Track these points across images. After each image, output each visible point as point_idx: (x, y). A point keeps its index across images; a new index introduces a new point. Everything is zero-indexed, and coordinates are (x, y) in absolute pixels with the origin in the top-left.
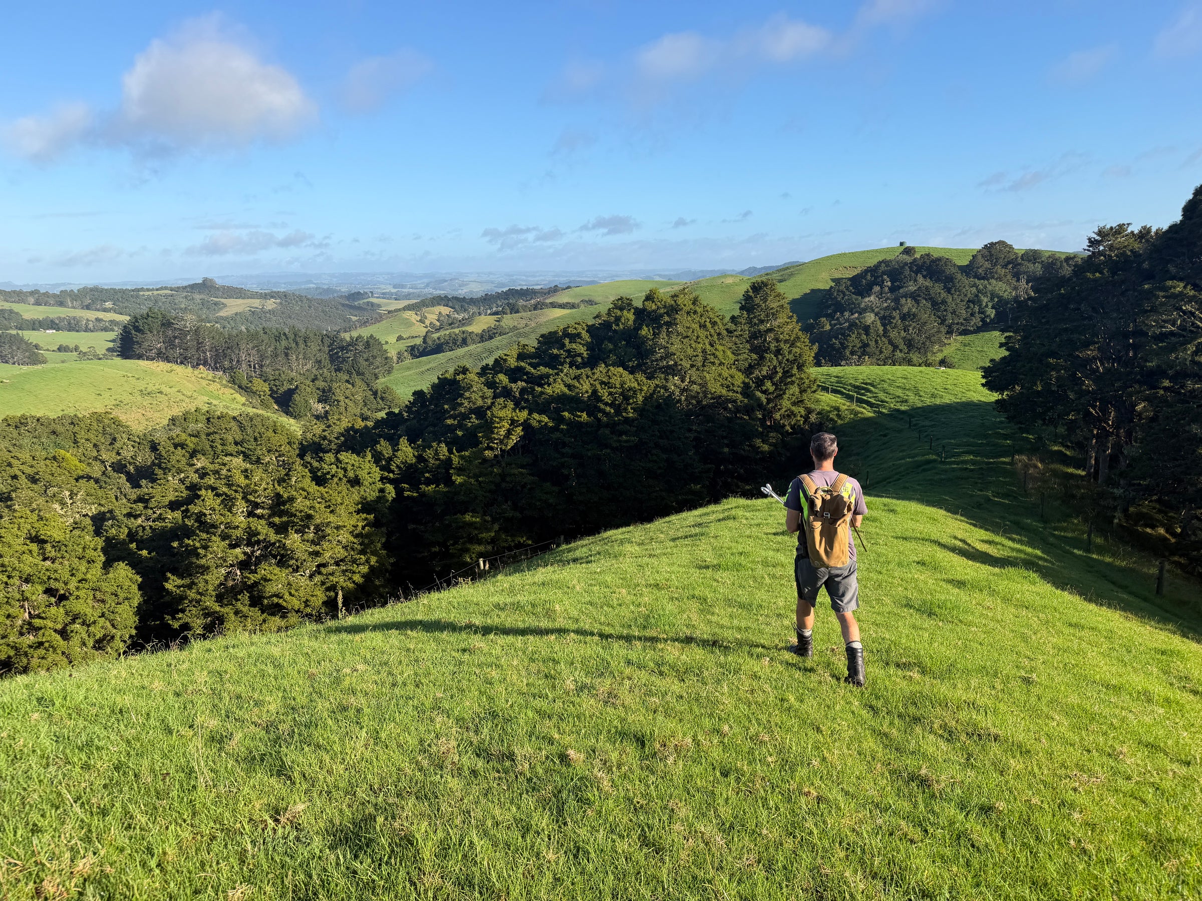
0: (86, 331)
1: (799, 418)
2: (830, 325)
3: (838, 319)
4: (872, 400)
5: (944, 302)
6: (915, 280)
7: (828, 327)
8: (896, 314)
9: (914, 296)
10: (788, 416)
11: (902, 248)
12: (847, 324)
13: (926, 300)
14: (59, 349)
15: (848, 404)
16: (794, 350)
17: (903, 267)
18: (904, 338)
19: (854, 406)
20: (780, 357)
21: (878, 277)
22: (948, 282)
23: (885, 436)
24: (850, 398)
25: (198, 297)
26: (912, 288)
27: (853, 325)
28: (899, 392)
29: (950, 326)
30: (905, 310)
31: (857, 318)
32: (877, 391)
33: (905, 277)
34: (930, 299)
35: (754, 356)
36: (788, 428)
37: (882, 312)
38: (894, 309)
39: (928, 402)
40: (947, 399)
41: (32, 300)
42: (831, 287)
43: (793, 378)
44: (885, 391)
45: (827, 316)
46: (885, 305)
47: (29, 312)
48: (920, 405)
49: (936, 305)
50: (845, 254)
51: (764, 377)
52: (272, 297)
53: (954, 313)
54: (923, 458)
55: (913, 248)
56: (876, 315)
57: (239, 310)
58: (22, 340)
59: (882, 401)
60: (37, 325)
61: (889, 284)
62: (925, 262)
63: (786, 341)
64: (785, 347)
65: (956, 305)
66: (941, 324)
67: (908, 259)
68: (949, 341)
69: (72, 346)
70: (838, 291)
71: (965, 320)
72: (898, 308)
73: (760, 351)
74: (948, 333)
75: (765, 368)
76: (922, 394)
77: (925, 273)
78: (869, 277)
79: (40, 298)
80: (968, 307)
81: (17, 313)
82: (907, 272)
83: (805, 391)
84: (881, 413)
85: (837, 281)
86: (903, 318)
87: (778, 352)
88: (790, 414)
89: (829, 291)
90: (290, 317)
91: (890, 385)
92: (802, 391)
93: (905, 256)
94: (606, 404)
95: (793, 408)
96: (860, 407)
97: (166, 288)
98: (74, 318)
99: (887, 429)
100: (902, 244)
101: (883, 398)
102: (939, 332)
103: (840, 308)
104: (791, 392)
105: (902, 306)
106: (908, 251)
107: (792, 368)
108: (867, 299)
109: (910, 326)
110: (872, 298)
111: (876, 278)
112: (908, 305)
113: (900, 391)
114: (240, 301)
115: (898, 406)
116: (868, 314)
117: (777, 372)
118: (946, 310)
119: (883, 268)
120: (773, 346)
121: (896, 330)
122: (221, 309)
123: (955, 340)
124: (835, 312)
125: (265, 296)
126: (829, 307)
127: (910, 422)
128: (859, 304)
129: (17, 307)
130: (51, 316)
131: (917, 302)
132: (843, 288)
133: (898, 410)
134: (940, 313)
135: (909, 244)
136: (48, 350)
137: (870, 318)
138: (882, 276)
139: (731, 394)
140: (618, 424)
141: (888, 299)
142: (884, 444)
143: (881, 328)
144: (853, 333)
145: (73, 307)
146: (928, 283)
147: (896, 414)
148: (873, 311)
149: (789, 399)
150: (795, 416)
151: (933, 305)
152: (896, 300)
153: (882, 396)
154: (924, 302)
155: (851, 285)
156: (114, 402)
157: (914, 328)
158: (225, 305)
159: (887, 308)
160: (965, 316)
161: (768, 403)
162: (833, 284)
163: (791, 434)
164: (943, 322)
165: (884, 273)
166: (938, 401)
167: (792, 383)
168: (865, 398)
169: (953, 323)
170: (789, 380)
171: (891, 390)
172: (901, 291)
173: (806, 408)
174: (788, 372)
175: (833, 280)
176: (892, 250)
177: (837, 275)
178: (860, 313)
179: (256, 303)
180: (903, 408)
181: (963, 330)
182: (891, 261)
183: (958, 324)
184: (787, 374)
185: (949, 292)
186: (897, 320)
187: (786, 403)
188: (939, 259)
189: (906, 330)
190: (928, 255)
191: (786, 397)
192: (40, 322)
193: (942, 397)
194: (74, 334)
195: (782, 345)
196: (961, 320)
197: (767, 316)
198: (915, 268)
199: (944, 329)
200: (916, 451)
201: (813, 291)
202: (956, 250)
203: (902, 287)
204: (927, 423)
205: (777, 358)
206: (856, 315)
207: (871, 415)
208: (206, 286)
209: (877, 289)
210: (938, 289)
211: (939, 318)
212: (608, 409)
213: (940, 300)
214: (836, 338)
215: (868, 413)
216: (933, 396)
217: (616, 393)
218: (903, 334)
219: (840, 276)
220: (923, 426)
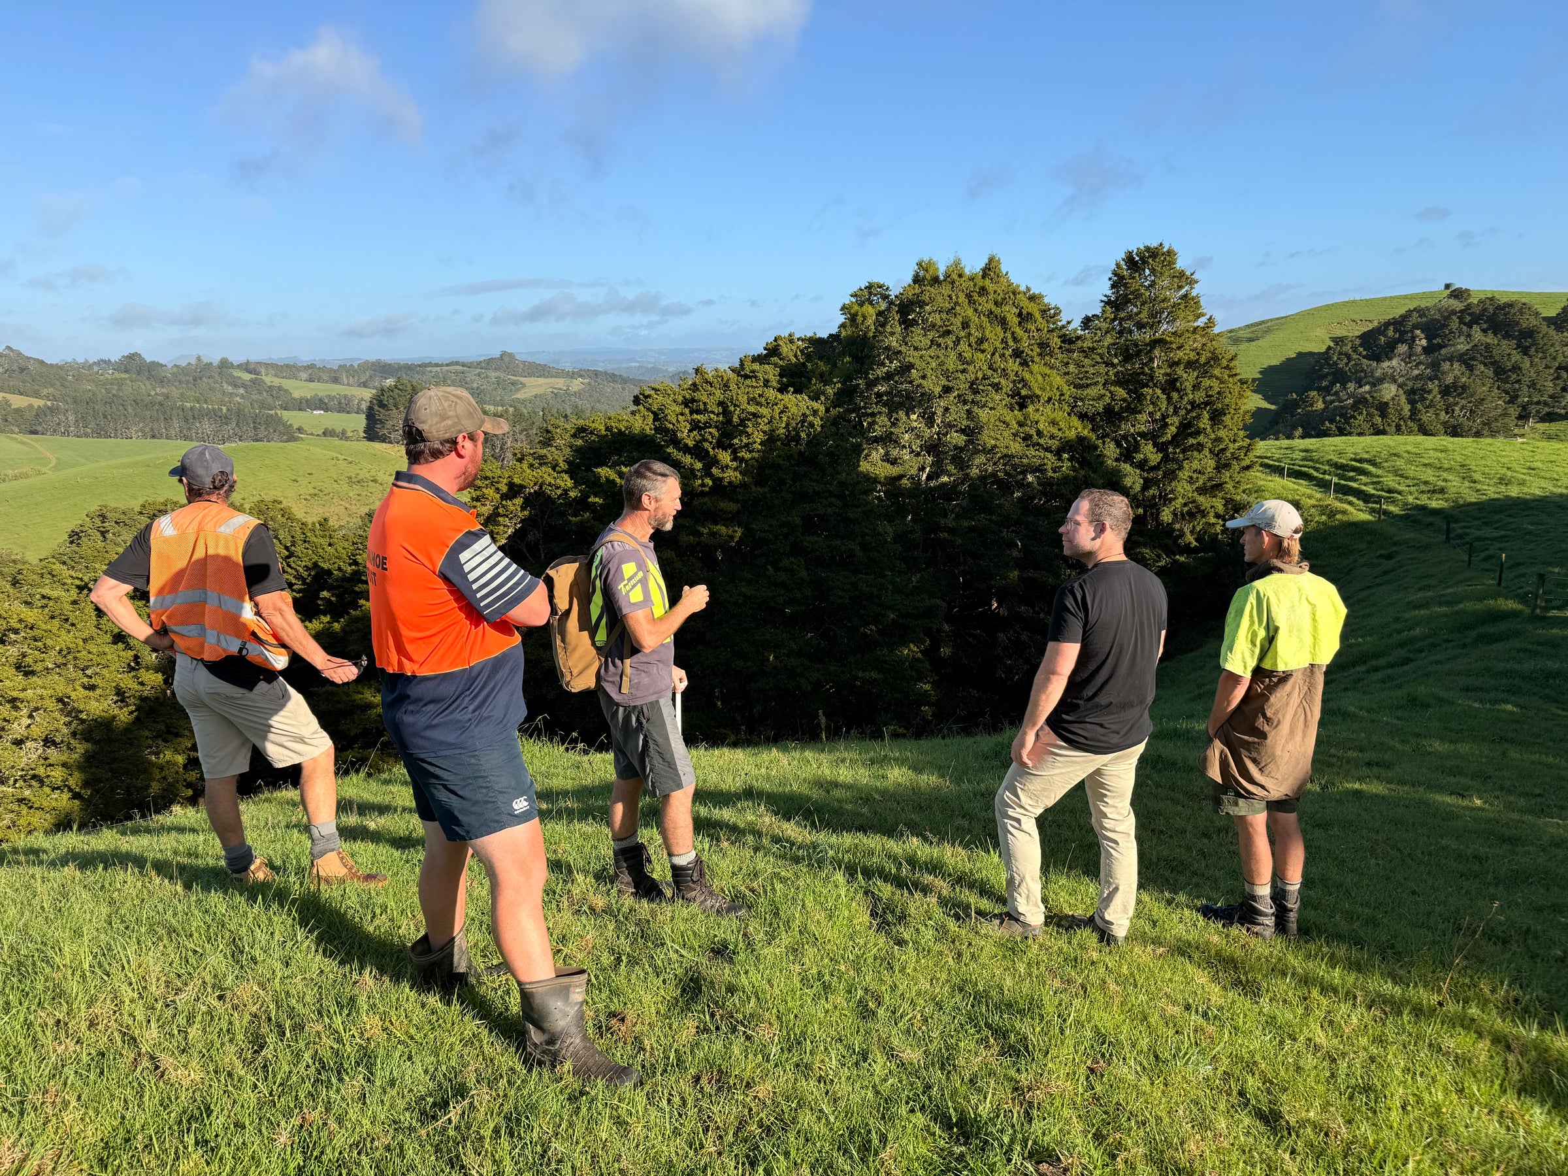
0: (357, 413)
1: (1213, 520)
2: (1324, 402)
3: (1336, 393)
4: (1370, 490)
5: (1516, 368)
6: (1469, 336)
7: (1320, 405)
8: (1433, 386)
9: (1466, 360)
10: (1191, 515)
11: (1448, 292)
12: (1351, 401)
13: (1485, 365)
14: (324, 434)
15: (1319, 495)
16: (1206, 382)
17: (1447, 318)
18: (1445, 423)
19: (1332, 501)
20: (1175, 395)
21: (1406, 332)
22: (1526, 339)
23: (1389, 557)
24: (1324, 485)
25: (493, 374)
26: (1462, 346)
27: (1360, 402)
28: (1429, 475)
29: (1524, 407)
30: (1449, 380)
31: (1369, 392)
32: (1379, 472)
33: (1451, 332)
34: (1493, 364)
35: (1121, 392)
36: (1190, 539)
37: (1410, 384)
38: (1431, 379)
39: (1492, 492)
40: (1536, 488)
41: (304, 376)
42: (1329, 348)
43: (1201, 438)
44: (1397, 472)
45: (1319, 389)
46: (1416, 372)
47: (300, 389)
48: (1473, 498)
49: (1501, 372)
50: (1354, 302)
51: (1143, 435)
52: (581, 376)
53: (1533, 385)
54: (1479, 606)
55: (1467, 290)
56: (1400, 386)
57: (540, 391)
58: (280, 420)
59: (1390, 491)
60: (304, 405)
61: (1424, 342)
62: (1485, 310)
63: (1190, 365)
64: (1188, 378)
65: (1538, 373)
66: (1509, 402)
67: (1457, 305)
68: (1522, 431)
69: (339, 430)
70: (1340, 354)
71: (1551, 397)
72: (1436, 377)
73: (1134, 383)
74: (1520, 417)
75: (1143, 417)
76: (1477, 476)
77: (1485, 326)
78: (1390, 333)
79: (314, 372)
80: (1558, 378)
81: (286, 391)
82: (1455, 323)
83: (1227, 466)
84: (1385, 512)
85: (1338, 341)
86: (1446, 391)
87: (1171, 385)
88: (1193, 513)
89: (1325, 356)
90: (599, 401)
91: (1409, 462)
92: (1222, 466)
93: (1452, 301)
94: (686, 450)
95: (1201, 499)
96: (1341, 500)
97: (457, 363)
98: (345, 396)
99: (1396, 544)
100: (1447, 286)
101: (1392, 485)
102: (1505, 414)
103: (1341, 377)
104: (1196, 465)
105: (1443, 373)
106: (1458, 294)
107: (1198, 417)
108: (1386, 364)
109: (1456, 404)
110: (1394, 362)
111: (1403, 333)
112: (1453, 372)
113: (1430, 471)
114: (542, 381)
115: (1424, 500)
116: (1386, 385)
117: (1166, 425)
118: (1518, 381)
119: (1416, 318)
120: (1160, 375)
121: (1432, 411)
122: (518, 390)
123: (1532, 428)
124: (1333, 384)
125: (572, 375)
126: (1325, 377)
127: (1448, 532)
128: (1372, 372)
129: (287, 384)
130: (320, 394)
131: (1470, 368)
132: (1347, 348)
133: (1423, 508)
134: (1508, 386)
135: (1458, 284)
136: (312, 434)
137: (1389, 391)
138: (1412, 332)
139: (1032, 452)
140: (703, 494)
141: (1420, 363)
142: (1386, 573)
143: (1407, 407)
144: (1361, 413)
145: (348, 384)
146: (1490, 339)
147: (1418, 517)
148: (1395, 381)
149: (1191, 481)
150: (1204, 514)
151: (1496, 373)
152: (1435, 366)
153: (1390, 481)
154: (1482, 368)
155: (1361, 345)
156: (312, 491)
157: (1463, 408)
158: (524, 385)
159: (1417, 377)
160: (1551, 391)
161: (1145, 488)
162: (1332, 344)
163: (1196, 550)
164: (1513, 399)
165: (1415, 327)
166: (1514, 492)
167: (1199, 447)
168: (1354, 485)
169: (1530, 403)
170: (1191, 441)
171: (1411, 471)
172: (1443, 351)
173: (1228, 501)
174: (1189, 425)
175: (1334, 339)
176: (1432, 295)
177: (1340, 332)
178: (1373, 385)
179: (560, 383)
180: (1435, 504)
181: (1548, 414)
182: (1428, 309)
183: (1538, 403)
184: (1187, 429)
185: (1526, 353)
186: (1435, 395)
187: (1183, 489)
188: (1510, 305)
189: (1449, 410)
190: (1492, 299)
191: (1184, 474)
192: (307, 400)
193: (1522, 483)
194: (343, 415)
195: (1180, 371)
196: (1545, 398)
197: (1152, 315)
198: (1468, 318)
199: (1514, 411)
200: (1461, 589)
201: (1300, 354)
202: (1539, 294)
203: (1445, 346)
204: (1488, 532)
205: (1169, 398)
206: (1367, 388)
207: (1365, 517)
208: (505, 362)
209: (1402, 348)
210: (1506, 349)
211: (1507, 393)
212: (687, 460)
213: (1509, 365)
214: (1332, 421)
215: (1358, 513)
216: (1502, 480)
217: (707, 425)
218: (1443, 416)
219: (1345, 333)
220: (1479, 539)
